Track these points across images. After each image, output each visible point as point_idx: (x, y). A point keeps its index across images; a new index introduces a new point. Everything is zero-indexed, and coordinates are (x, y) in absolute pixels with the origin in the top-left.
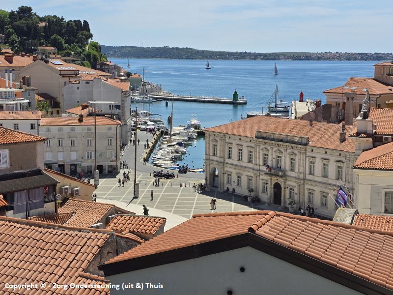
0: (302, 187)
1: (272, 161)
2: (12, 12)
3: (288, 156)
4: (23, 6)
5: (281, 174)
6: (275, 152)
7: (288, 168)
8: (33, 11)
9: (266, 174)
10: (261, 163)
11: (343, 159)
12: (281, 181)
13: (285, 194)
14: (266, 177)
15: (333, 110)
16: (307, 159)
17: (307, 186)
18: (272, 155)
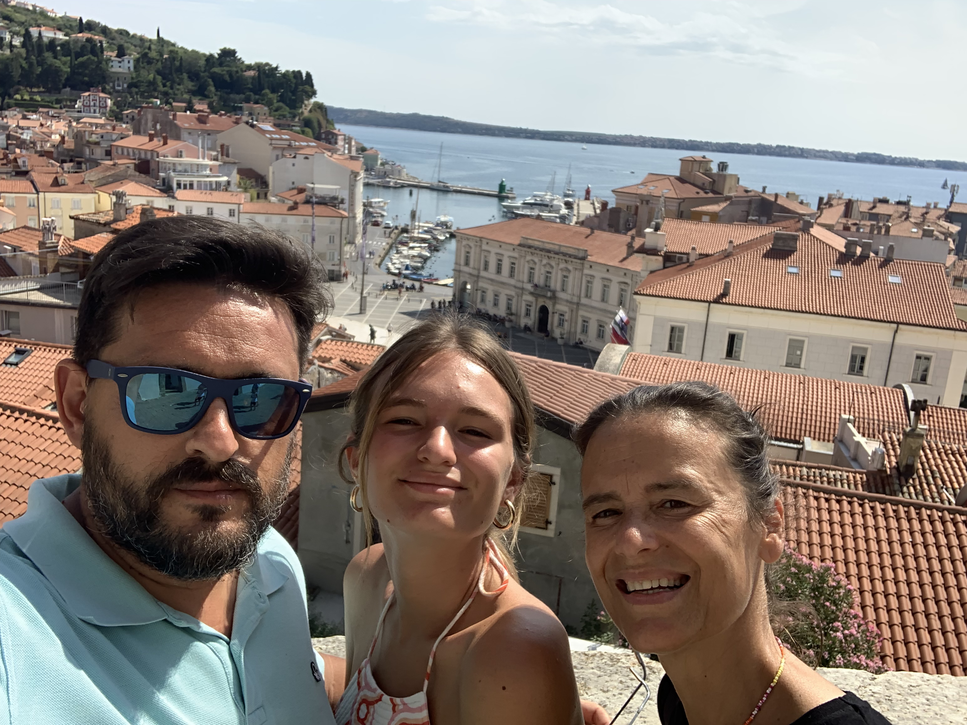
0: (574, 313)
1: (539, 277)
2: (211, 56)
3: (560, 272)
4: (225, 48)
5: (549, 294)
6: (545, 265)
7: (558, 287)
8: (239, 55)
9: (531, 293)
10: (526, 278)
11: (628, 281)
12: (549, 305)
13: (553, 320)
14: (530, 298)
15: (622, 215)
16: (584, 277)
17: (581, 313)
18: (540, 270)
